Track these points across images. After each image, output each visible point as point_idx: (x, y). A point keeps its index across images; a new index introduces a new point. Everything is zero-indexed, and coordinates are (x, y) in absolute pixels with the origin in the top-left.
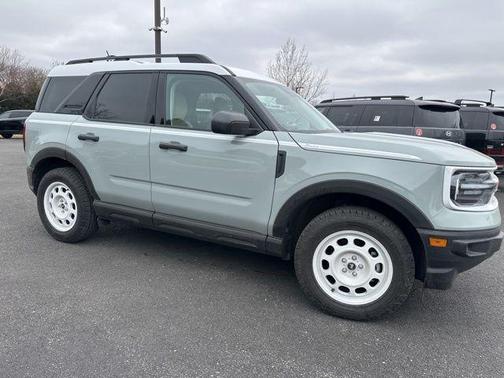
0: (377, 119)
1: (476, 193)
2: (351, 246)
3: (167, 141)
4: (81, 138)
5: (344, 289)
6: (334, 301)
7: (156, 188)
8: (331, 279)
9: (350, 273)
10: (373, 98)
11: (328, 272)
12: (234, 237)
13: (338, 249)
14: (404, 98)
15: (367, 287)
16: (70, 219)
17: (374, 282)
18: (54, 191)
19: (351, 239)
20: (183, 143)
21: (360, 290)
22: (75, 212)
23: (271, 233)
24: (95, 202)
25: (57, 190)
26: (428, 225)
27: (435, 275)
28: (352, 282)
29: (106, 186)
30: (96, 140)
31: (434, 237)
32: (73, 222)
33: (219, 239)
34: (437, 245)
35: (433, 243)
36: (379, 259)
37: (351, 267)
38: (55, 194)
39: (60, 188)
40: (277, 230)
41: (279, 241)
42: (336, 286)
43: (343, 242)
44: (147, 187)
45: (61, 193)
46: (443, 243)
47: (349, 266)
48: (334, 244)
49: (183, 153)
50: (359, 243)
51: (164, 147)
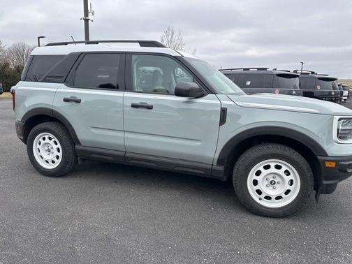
0: (248, 83)
1: (346, 132)
2: (273, 169)
3: (137, 102)
4: (66, 100)
5: (268, 198)
6: (262, 206)
7: (128, 135)
8: (259, 192)
9: (271, 187)
10: (245, 69)
11: (257, 187)
12: (187, 167)
14: (266, 69)
15: (283, 195)
16: (56, 160)
17: (287, 192)
18: (41, 140)
19: (273, 165)
20: (149, 103)
21: (279, 198)
22: (60, 154)
23: (215, 163)
24: (77, 146)
25: (44, 139)
26: (324, 154)
27: (328, 185)
28: (273, 193)
29: (87, 134)
30: (78, 101)
31: (328, 161)
32: (58, 162)
33: (176, 169)
34: (330, 166)
35: (328, 164)
36: (291, 177)
37: (272, 183)
38: (43, 142)
39: (46, 137)
40: (220, 161)
41: (221, 168)
42: (263, 196)
43: (267, 167)
44: (121, 134)
45: (47, 140)
46: (333, 165)
47: (271, 182)
49: (151, 110)
50: (278, 167)
51: (134, 106)
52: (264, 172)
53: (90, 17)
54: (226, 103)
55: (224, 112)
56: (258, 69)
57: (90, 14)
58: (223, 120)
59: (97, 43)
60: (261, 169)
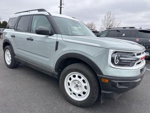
0: (124, 35)
2: (77, 78)
4: (11, 36)
5: (74, 94)
6: (71, 98)
9: (77, 88)
11: (69, 87)
13: (73, 79)
14: (134, 28)
15: (82, 94)
17: (84, 93)
19: (77, 75)
20: (33, 38)
21: (80, 95)
24: (15, 56)
26: (101, 73)
27: (104, 94)
30: (14, 37)
31: (103, 78)
32: (10, 62)
34: (105, 81)
35: (103, 80)
36: (86, 84)
37: (77, 86)
39: (8, 51)
41: (57, 73)
42: (72, 92)
43: (74, 76)
46: (107, 81)
47: (76, 85)
48: (72, 77)
49: (32, 41)
50: (80, 77)
51: (28, 39)
53: (62, 6)
54: (59, 39)
55: (57, 43)
56: (130, 28)
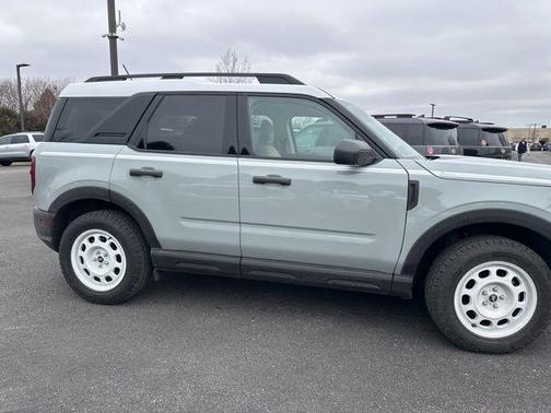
2: (493, 277)
3: (263, 175)
4: (134, 174)
5: (486, 323)
6: (477, 337)
7: (246, 230)
8: (472, 314)
9: (490, 306)
10: (376, 116)
11: (468, 307)
12: (350, 279)
14: (410, 116)
15: (510, 317)
16: (113, 275)
17: (516, 312)
18: (86, 242)
19: (493, 270)
20: (285, 176)
21: (503, 322)
22: (123, 266)
23: (398, 271)
24: (154, 251)
25: (92, 240)
28: (494, 315)
29: (173, 230)
30: (158, 175)
32: (118, 280)
33: (330, 282)
36: (521, 288)
37: (492, 299)
38: (89, 246)
39: (96, 237)
40: (406, 269)
41: (408, 278)
42: (478, 320)
43: (484, 274)
44: (236, 228)
45: (97, 242)
47: (490, 298)
49: (286, 187)
50: (501, 273)
51: (258, 181)
52: (481, 282)
53: (119, 32)
54: (416, 173)
55: (413, 187)
56: (399, 116)
57: (119, 29)
58: (412, 200)
59: (180, 76)
60: (476, 277)
